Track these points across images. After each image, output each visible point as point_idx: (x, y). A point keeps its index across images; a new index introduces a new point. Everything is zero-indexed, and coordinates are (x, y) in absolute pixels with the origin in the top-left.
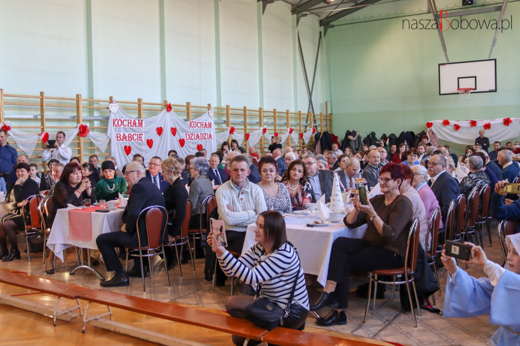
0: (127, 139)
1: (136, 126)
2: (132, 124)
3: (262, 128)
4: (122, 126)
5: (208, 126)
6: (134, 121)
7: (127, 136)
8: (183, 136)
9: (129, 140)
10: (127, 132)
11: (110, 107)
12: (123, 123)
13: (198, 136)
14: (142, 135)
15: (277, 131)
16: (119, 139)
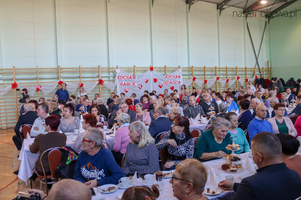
0: (126, 85)
1: (131, 79)
2: (129, 78)
3: (216, 77)
4: (123, 79)
5: (178, 77)
6: (130, 76)
7: (126, 83)
8: (162, 83)
9: (127, 85)
10: (126, 82)
11: (116, 71)
12: (123, 77)
13: (171, 82)
14: (135, 83)
15: (228, 78)
16: (122, 85)
